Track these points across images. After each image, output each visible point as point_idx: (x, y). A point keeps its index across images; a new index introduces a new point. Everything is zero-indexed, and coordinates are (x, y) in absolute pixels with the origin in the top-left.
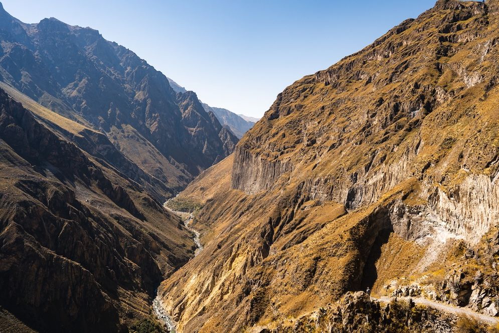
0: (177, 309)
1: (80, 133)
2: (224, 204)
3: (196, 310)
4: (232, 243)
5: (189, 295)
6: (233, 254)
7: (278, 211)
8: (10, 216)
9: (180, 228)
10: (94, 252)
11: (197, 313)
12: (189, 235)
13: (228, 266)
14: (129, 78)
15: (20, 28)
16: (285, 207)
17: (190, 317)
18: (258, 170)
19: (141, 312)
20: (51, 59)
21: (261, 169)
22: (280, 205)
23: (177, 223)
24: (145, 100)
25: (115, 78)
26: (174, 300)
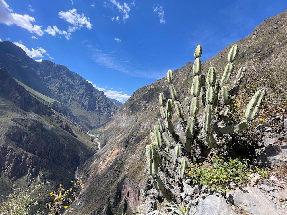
0: (86, 176)
1: (53, 103)
2: (111, 132)
3: (94, 176)
4: (112, 146)
5: (92, 169)
6: (112, 150)
7: (132, 133)
8: (3, 133)
9: (92, 141)
10: (48, 151)
11: (94, 177)
12: (96, 144)
13: (110, 155)
14: (78, 85)
15: (32, 62)
16: (134, 131)
17: (91, 179)
18: (125, 118)
19: (68, 178)
20: (45, 75)
21: (126, 118)
22: (133, 130)
23: (91, 139)
24: (83, 93)
25: (72, 84)
26: (85, 172)
